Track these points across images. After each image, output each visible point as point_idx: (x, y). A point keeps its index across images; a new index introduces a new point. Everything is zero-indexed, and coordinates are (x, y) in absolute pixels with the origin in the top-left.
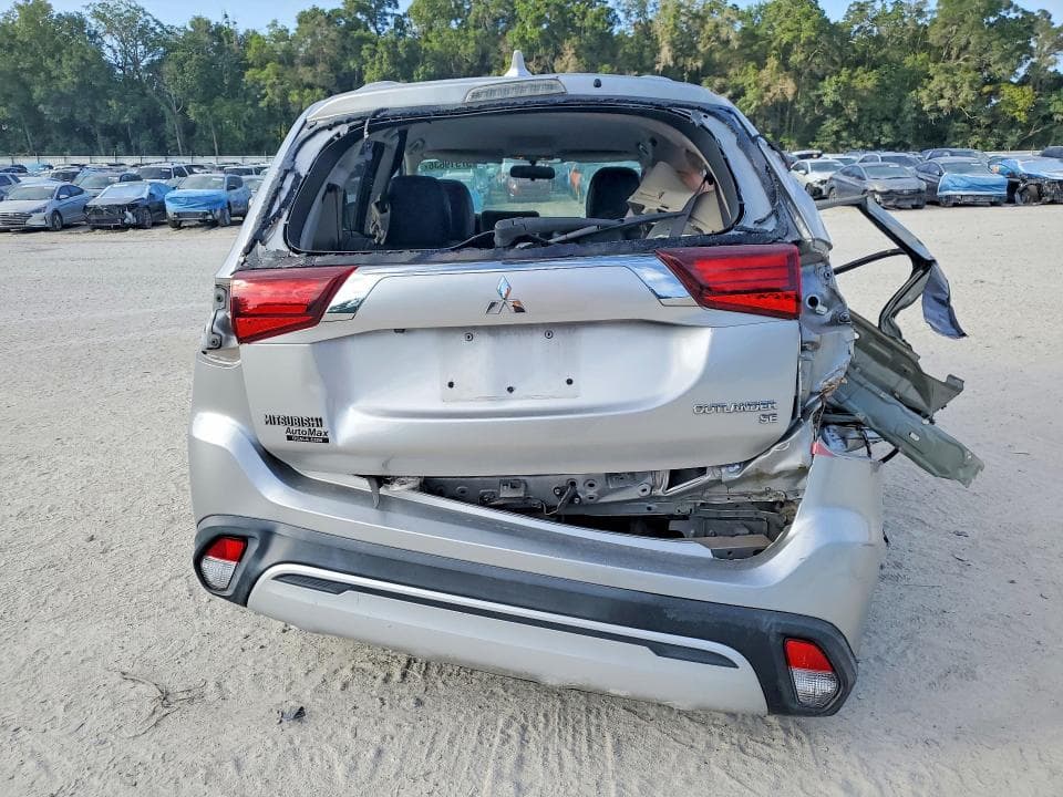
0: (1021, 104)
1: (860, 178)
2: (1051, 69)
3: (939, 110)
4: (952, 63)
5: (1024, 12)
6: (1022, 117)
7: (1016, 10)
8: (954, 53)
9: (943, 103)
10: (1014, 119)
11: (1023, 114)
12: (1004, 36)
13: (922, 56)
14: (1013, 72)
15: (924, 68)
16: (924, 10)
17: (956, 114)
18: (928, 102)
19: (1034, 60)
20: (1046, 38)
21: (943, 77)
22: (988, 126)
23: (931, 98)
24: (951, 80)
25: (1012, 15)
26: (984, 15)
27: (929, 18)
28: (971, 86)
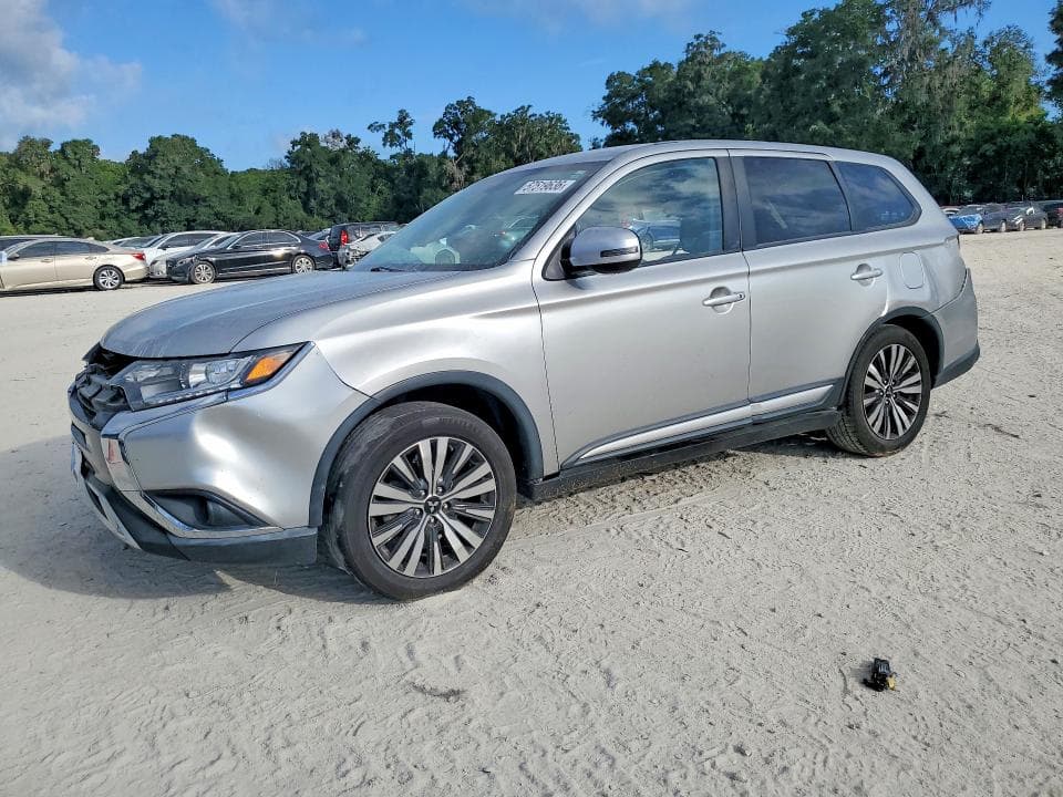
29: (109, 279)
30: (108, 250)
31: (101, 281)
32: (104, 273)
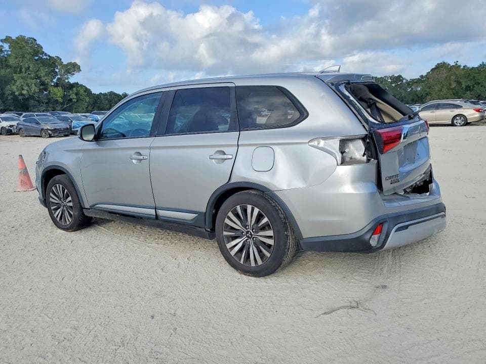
0: (59, 94)
1: (38, 123)
2: (67, 81)
3: (23, 95)
4: (24, 75)
5: (49, 56)
6: (60, 100)
7: (46, 55)
8: (23, 70)
9: (24, 92)
10: (57, 100)
11: (60, 98)
12: (44, 65)
13: (8, 70)
14: (52, 81)
15: (10, 75)
16: (3, 49)
17: (31, 97)
18: (17, 91)
19: (59, 76)
20: (62, 68)
21: (22, 80)
22: (46, 103)
23: (18, 90)
24: (26, 82)
25: (45, 57)
26: (33, 56)
27: (6, 53)
28: (36, 86)
29: (459, 121)
30: (462, 107)
31: (455, 122)
32: (458, 118)
